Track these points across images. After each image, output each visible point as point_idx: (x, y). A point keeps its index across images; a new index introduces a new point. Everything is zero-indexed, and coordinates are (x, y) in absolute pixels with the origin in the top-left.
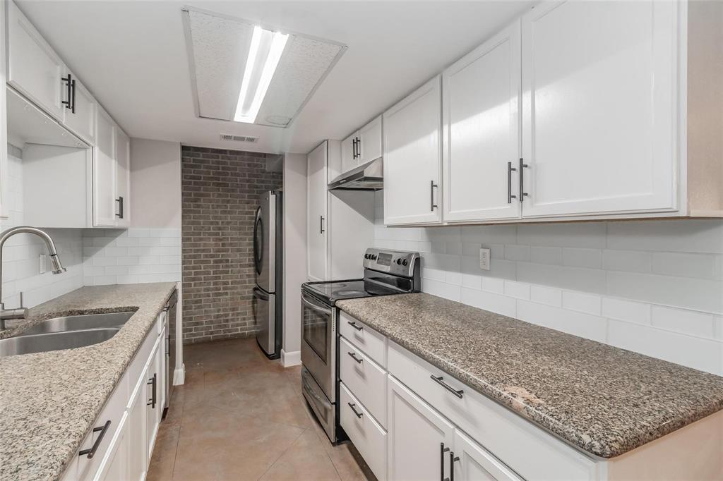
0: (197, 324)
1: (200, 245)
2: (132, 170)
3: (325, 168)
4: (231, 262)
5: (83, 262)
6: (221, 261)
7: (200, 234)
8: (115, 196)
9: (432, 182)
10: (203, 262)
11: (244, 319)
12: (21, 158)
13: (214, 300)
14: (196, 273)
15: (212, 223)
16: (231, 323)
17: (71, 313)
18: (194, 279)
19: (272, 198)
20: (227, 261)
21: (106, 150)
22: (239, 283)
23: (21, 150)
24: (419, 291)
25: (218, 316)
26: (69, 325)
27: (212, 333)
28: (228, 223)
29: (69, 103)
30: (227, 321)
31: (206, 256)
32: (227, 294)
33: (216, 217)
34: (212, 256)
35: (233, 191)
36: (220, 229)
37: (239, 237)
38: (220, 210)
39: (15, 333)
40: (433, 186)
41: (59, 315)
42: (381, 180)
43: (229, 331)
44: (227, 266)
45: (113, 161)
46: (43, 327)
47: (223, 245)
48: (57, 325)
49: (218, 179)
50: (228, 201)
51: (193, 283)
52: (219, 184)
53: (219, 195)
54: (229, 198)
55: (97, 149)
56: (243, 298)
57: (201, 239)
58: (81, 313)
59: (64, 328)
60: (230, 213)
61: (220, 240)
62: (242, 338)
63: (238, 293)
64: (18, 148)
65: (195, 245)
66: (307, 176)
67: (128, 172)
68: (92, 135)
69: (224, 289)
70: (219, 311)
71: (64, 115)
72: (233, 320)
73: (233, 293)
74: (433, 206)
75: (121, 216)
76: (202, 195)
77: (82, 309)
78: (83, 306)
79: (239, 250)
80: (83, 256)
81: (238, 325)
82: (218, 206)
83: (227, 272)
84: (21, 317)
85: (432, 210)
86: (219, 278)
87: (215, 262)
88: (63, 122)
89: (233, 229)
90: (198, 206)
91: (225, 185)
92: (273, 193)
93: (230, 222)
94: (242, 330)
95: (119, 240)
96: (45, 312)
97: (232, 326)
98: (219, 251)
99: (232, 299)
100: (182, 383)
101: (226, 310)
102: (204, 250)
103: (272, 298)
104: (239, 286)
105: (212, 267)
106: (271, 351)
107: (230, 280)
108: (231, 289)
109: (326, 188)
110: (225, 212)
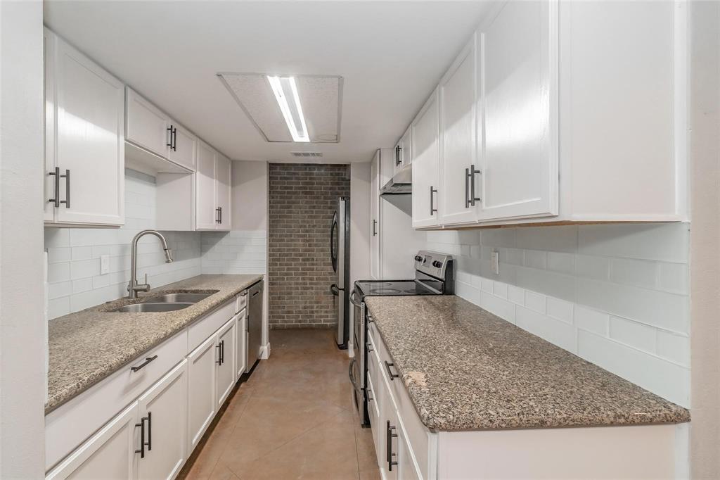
0: (289, 312)
1: (291, 245)
2: (233, 185)
3: (378, 175)
4: (316, 260)
5: (201, 255)
6: (308, 260)
7: (291, 236)
8: (215, 207)
9: (432, 187)
10: (294, 259)
11: (326, 312)
12: (155, 183)
13: (302, 293)
14: (288, 269)
15: (301, 226)
16: (315, 314)
17: (180, 291)
18: (287, 274)
19: (342, 204)
20: (313, 259)
21: (207, 172)
22: (323, 279)
23: (154, 178)
24: (454, 294)
25: (305, 308)
26: (178, 299)
27: (300, 321)
28: (314, 226)
29: (171, 145)
30: (312, 312)
31: (296, 255)
32: (312, 288)
33: (304, 221)
34: (301, 255)
35: (318, 198)
36: (307, 231)
37: (323, 238)
38: (307, 215)
39: (143, 301)
40: (432, 191)
41: (173, 292)
42: (410, 184)
43: (314, 321)
44: (313, 264)
45: (215, 180)
46: (163, 299)
47: (310, 245)
48: (171, 298)
49: (305, 188)
50: (314, 207)
51: (286, 277)
52: (306, 193)
53: (307, 202)
54: (315, 205)
55: (198, 173)
56: (325, 293)
57: (292, 240)
58: (186, 292)
59: (174, 300)
60: (315, 217)
61: (307, 241)
62: (324, 329)
63: (321, 289)
64: (152, 176)
65: (288, 245)
66: (370, 182)
67: (230, 188)
68: (193, 163)
69: (311, 284)
70: (306, 302)
71: (169, 154)
72: (317, 312)
73: (317, 289)
74: (432, 211)
75: (219, 221)
76: (294, 203)
77: (187, 289)
78: (189, 287)
79: (322, 250)
80: (201, 251)
81: (321, 317)
82: (306, 212)
83: (313, 269)
84: (145, 291)
85: (432, 214)
86: (306, 274)
87: (303, 260)
88: (169, 159)
89: (317, 231)
90: (290, 212)
91: (312, 193)
92: (343, 199)
93: (315, 226)
94: (324, 321)
95: (224, 240)
96: (165, 290)
97: (317, 317)
98: (306, 250)
99: (317, 293)
100: (267, 358)
101: (311, 302)
102: (294, 250)
103: (341, 293)
104: (322, 282)
105: (301, 264)
106: (341, 341)
107: (315, 277)
108: (316, 284)
109: (378, 193)
110: (311, 217)
